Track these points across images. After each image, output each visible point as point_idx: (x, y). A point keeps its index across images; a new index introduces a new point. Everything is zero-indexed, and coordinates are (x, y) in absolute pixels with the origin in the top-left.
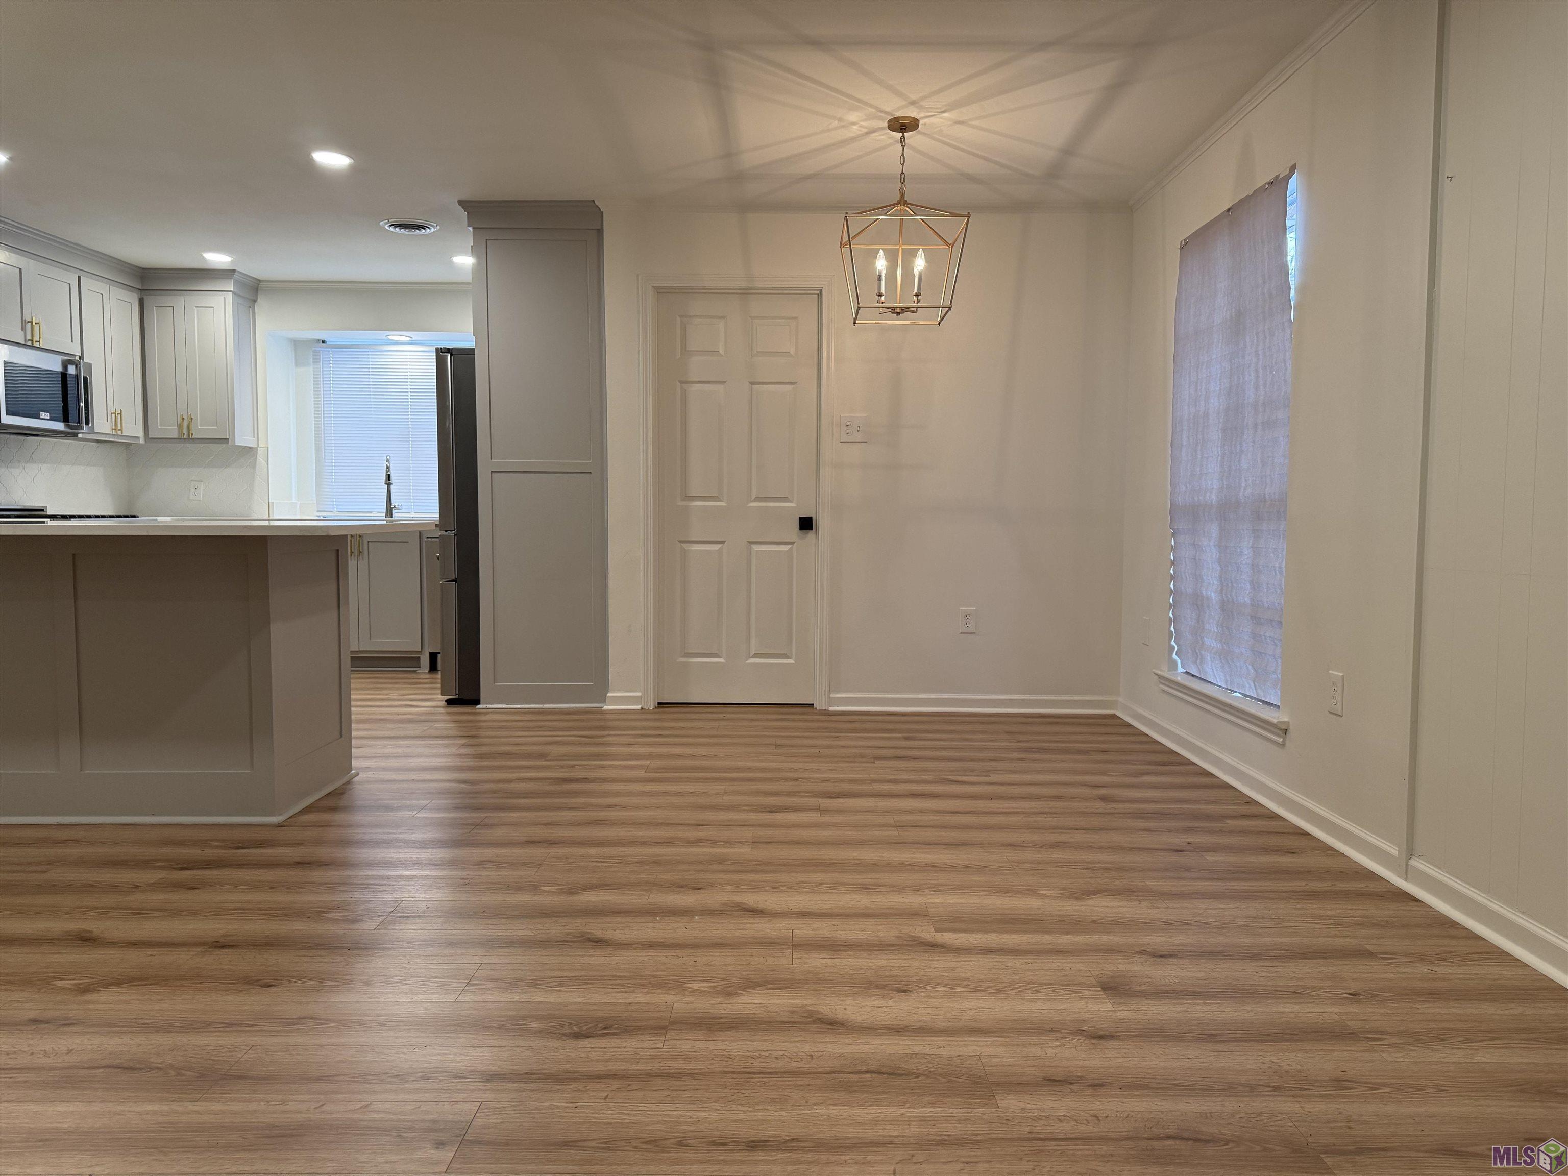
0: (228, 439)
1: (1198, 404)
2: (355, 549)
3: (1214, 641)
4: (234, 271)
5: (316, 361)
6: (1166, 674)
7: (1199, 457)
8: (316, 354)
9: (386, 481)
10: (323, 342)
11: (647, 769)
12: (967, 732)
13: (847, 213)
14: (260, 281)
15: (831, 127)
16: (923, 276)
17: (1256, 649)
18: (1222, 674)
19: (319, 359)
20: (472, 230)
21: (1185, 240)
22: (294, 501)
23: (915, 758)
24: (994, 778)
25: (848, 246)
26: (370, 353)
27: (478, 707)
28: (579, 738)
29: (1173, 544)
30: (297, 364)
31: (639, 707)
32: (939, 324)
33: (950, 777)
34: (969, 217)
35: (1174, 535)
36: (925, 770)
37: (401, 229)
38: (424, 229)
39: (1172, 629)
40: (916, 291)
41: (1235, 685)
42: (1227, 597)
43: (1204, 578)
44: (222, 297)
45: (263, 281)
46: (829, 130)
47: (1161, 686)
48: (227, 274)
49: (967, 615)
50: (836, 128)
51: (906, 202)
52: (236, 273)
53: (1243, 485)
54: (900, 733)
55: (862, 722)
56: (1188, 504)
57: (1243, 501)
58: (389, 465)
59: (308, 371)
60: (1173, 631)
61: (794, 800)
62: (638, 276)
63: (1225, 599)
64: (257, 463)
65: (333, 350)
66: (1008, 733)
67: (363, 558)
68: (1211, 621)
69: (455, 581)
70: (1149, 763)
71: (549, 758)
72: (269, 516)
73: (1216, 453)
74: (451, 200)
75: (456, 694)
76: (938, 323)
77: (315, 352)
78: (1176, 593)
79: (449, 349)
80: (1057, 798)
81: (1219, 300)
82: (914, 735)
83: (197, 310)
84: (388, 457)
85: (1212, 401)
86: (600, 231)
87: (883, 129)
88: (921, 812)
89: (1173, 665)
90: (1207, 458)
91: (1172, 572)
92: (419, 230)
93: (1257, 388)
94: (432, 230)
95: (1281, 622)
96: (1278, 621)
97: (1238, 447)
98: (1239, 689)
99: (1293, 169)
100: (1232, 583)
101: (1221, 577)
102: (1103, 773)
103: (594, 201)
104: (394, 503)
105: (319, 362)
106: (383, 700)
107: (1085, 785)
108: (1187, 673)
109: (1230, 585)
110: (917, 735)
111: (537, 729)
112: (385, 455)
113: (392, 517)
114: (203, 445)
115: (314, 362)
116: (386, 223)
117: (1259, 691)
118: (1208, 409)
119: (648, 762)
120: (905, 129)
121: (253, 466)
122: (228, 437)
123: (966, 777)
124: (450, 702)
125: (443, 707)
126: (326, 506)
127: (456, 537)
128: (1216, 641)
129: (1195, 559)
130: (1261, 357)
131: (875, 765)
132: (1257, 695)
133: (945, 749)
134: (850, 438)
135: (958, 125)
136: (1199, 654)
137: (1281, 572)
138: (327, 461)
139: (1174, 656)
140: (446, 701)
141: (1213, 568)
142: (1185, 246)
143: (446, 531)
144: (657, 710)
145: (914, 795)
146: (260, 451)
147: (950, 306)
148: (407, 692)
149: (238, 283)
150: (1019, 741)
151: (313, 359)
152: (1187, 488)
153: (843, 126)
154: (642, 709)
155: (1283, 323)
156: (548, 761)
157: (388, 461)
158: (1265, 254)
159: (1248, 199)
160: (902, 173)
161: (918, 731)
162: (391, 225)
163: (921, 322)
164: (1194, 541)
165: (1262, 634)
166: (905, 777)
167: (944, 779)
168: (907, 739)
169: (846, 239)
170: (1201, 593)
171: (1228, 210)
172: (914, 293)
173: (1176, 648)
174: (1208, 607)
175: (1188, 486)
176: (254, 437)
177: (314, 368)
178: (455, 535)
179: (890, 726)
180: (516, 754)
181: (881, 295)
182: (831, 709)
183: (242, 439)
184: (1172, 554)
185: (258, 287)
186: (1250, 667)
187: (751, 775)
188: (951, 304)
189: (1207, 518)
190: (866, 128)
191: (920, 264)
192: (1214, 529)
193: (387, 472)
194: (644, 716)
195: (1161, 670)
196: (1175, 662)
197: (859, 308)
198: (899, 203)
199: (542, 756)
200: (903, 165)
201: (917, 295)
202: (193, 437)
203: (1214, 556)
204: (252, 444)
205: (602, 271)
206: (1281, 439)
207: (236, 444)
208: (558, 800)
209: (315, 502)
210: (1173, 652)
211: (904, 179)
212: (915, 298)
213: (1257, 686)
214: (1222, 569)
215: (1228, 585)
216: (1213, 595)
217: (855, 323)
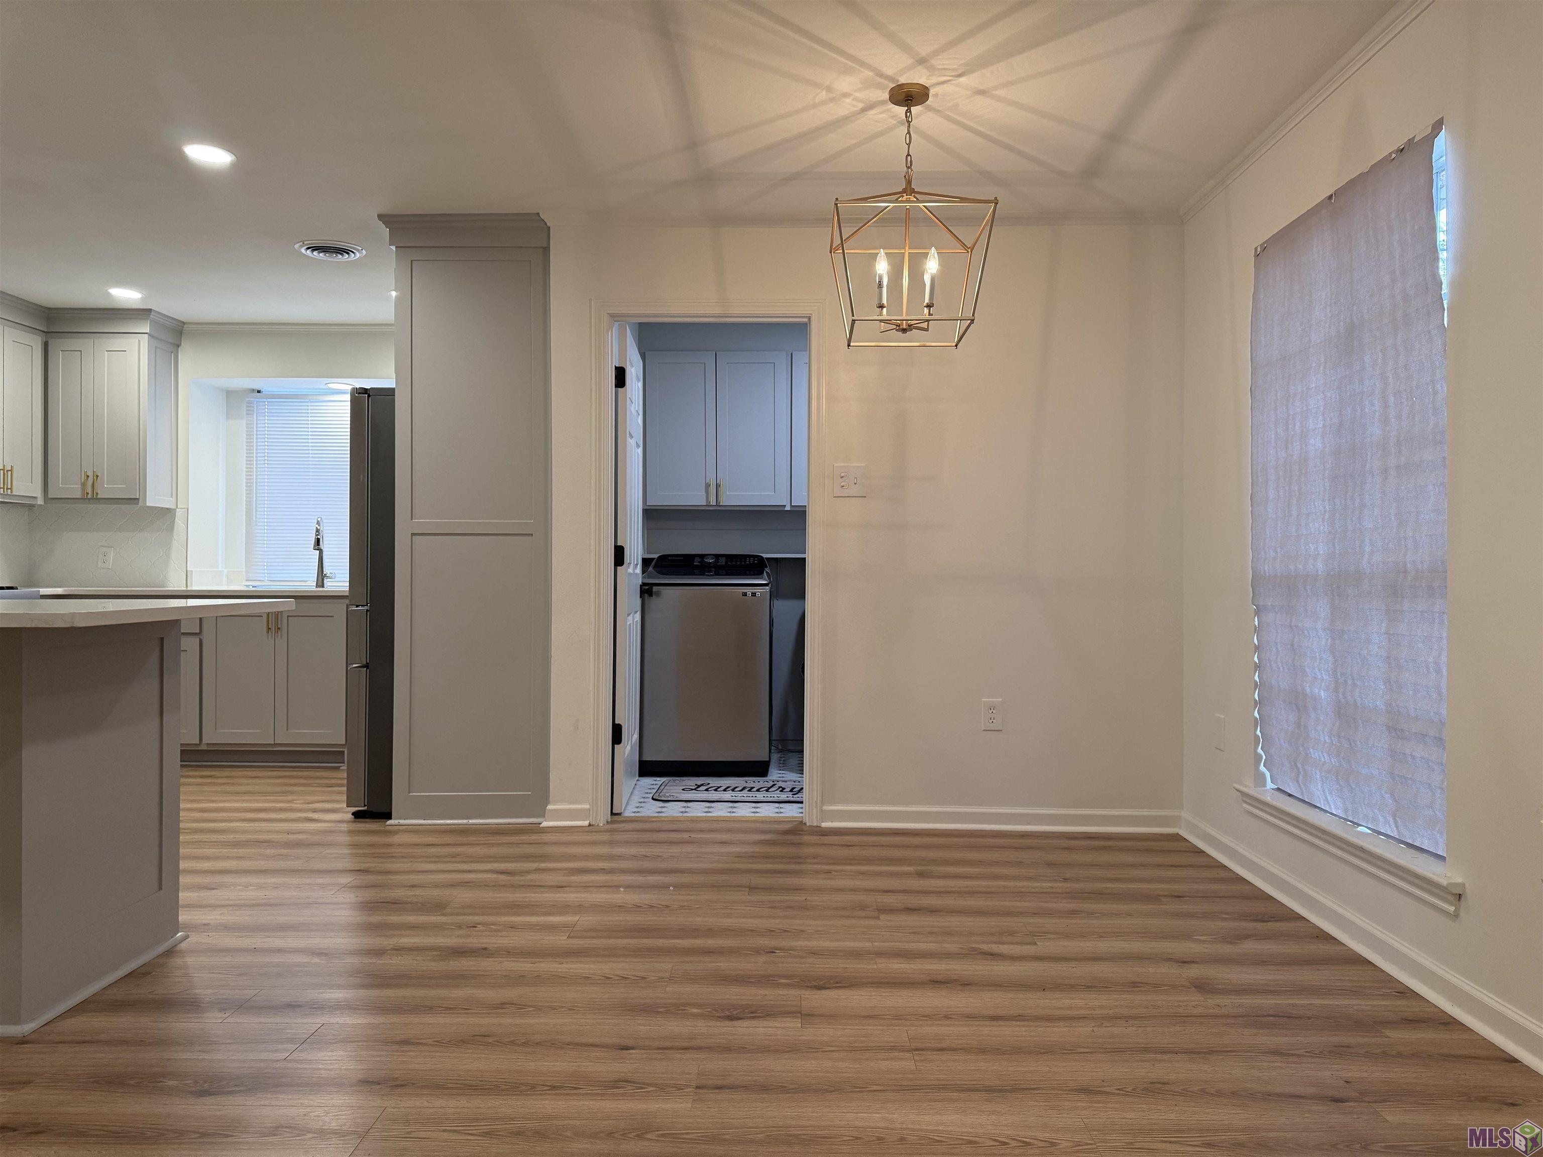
0: (138, 499)
1: (1290, 445)
2: (272, 625)
3: (1325, 755)
4: (150, 310)
5: (249, 413)
6: (1252, 792)
7: (1295, 513)
8: (249, 404)
9: (314, 546)
10: (259, 392)
11: (571, 930)
12: (996, 863)
13: (837, 199)
14: (184, 323)
15: (817, 100)
16: (936, 282)
17: (1397, 773)
18: (1339, 800)
19: (253, 410)
20: (394, 249)
21: (1261, 245)
22: (220, 569)
23: (934, 911)
24: (1044, 947)
25: (841, 251)
26: (309, 404)
27: (389, 822)
28: (495, 876)
29: (1256, 623)
30: (228, 417)
31: (586, 823)
32: (956, 346)
33: (980, 946)
34: (996, 204)
35: (1257, 612)
36: (948, 933)
37: (319, 253)
38: (348, 253)
39: (1258, 733)
40: (927, 301)
41: (1361, 816)
42: (1345, 697)
43: (1308, 670)
44: (137, 341)
45: (187, 323)
46: (815, 106)
47: (1245, 805)
48: (141, 314)
49: (992, 707)
50: (823, 103)
51: (913, 192)
52: (152, 313)
53: (1368, 549)
54: (910, 865)
55: (863, 845)
56: (1279, 574)
57: (1368, 571)
58: (319, 528)
59: (241, 425)
60: (1260, 735)
61: (767, 992)
62: (590, 300)
63: (1343, 700)
64: (175, 527)
65: (269, 400)
66: (1050, 865)
67: (281, 635)
68: (1319, 728)
69: (366, 666)
70: (1243, 917)
71: (448, 910)
72: (187, 586)
73: (1321, 508)
74: (372, 215)
75: (365, 806)
76: (954, 344)
77: (249, 403)
78: (1261, 686)
79: (366, 390)
80: (1135, 986)
81: (1318, 314)
82: (929, 868)
83: (108, 355)
84: (319, 519)
85: (1312, 441)
86: (546, 250)
87: (882, 103)
88: (947, 1017)
89: (1260, 780)
90: (1308, 515)
91: (1256, 659)
92: (342, 254)
93: (1385, 421)
94: (358, 255)
95: (1441, 739)
96: (1435, 738)
97: (1357, 500)
98: (1367, 822)
99: (1437, 127)
100: (1353, 680)
101: (1335, 671)
102: (1187, 936)
103: (538, 214)
104: (327, 570)
105: (253, 414)
106: (281, 810)
107: (1169, 959)
108: (1279, 789)
109: (1350, 682)
110: (934, 868)
111: (449, 860)
112: (316, 517)
113: (323, 587)
114: (115, 506)
115: (247, 414)
116: (301, 246)
117: (1402, 829)
118: (1306, 452)
119: (577, 918)
120: (911, 100)
121: (171, 528)
122: (138, 497)
123: (1006, 946)
124: (358, 815)
125: (348, 822)
126: (258, 575)
127: (368, 613)
128: (1329, 755)
129: (1292, 645)
130: (1391, 380)
131: (878, 922)
132: (1399, 835)
133: (972, 893)
134: (845, 493)
135: (978, 97)
136: (1301, 770)
137: (1438, 671)
138: (259, 524)
139: (1262, 768)
140: (353, 814)
141: (1321, 659)
142: (1262, 253)
143: (357, 606)
144: (609, 827)
145: (937, 983)
146: (179, 513)
147: (973, 318)
148: (316, 798)
149: (154, 324)
150: (1066, 880)
151: (247, 410)
152: (1276, 553)
153: (832, 100)
154: (590, 825)
155: (1429, 332)
156: (443, 915)
157: (318, 523)
158: (1395, 243)
159: (1363, 176)
160: (908, 155)
161: (934, 862)
162: (308, 248)
163: (933, 344)
164: (1291, 622)
165: (1408, 752)
166: (922, 946)
167: (975, 949)
168: (921, 875)
169: (837, 241)
170: (1303, 689)
171: (1330, 197)
172: (925, 304)
173: (1264, 757)
174: (1314, 708)
175: (1279, 550)
176: (172, 497)
177: (247, 420)
178: (367, 610)
179: (898, 853)
180: (407, 903)
181: (881, 307)
182: (824, 825)
183: (155, 498)
184: (1255, 636)
185: (182, 330)
186: (1387, 796)
187: (710, 942)
188: (973, 315)
189: (1309, 591)
190: (861, 101)
191: (932, 266)
192: (1322, 607)
193: (317, 535)
194: (589, 838)
195: (1246, 786)
196: (1263, 776)
197: (854, 321)
198: (904, 191)
199: (439, 907)
200: (909, 145)
201: (929, 306)
202: (99, 497)
203: (1323, 643)
204: (172, 506)
205: (548, 297)
206: (1431, 487)
207: (148, 505)
208: (433, 993)
209: (244, 570)
210: (1261, 762)
211: (911, 161)
212: (926, 310)
213: (1400, 823)
214: (1336, 661)
215: (1346, 682)
216: (1322, 693)
217: (849, 345)
